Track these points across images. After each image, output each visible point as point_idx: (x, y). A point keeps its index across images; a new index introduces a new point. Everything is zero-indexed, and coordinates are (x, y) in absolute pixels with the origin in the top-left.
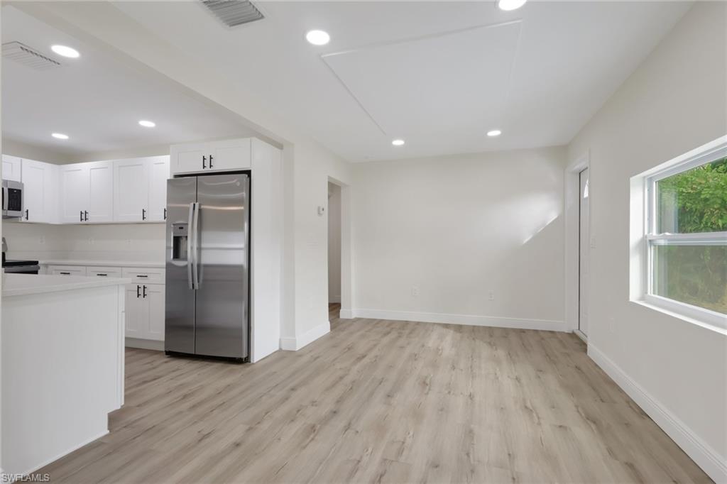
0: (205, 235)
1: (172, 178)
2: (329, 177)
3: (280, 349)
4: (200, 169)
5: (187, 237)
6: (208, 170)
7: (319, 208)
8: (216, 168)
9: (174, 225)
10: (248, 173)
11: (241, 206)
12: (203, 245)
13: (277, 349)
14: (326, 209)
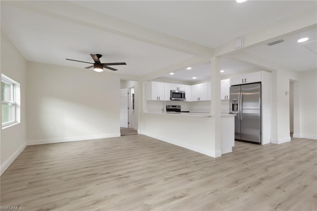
0: (244, 104)
1: (230, 86)
2: (290, 79)
3: (271, 143)
4: (241, 83)
5: (237, 105)
6: (244, 83)
7: (286, 92)
8: (247, 82)
9: (232, 100)
10: (260, 83)
11: (258, 92)
12: (243, 108)
13: (269, 142)
14: (289, 92)
